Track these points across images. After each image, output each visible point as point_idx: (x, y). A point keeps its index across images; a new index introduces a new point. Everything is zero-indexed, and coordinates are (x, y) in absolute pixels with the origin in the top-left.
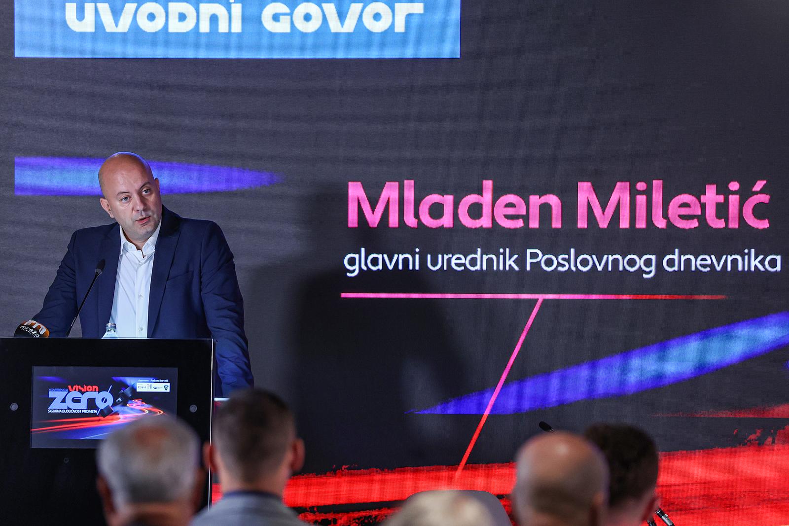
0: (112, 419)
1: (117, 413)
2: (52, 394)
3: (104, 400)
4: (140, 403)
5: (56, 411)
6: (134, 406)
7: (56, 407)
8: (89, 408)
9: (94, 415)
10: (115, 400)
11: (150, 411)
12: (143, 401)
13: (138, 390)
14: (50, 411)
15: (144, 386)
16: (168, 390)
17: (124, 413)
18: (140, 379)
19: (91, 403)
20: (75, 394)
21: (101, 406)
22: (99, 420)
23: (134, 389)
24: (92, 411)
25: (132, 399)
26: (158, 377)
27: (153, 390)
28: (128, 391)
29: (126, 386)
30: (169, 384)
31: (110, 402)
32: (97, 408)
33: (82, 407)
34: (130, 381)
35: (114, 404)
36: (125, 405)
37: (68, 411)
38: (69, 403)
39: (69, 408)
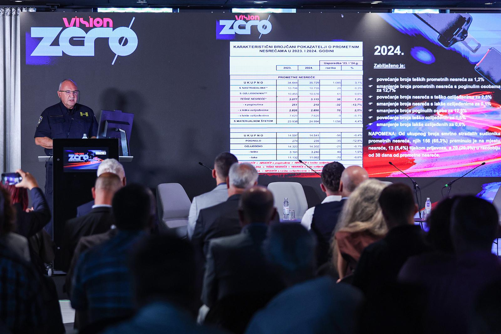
0: (89, 163)
1: (90, 161)
2: (70, 156)
3: (86, 157)
4: (97, 158)
5: (71, 161)
6: (95, 159)
7: (71, 160)
8: (81, 160)
9: (83, 162)
10: (89, 157)
11: (100, 161)
12: (98, 157)
13: (96, 154)
14: (69, 161)
15: (98, 153)
16: (106, 154)
17: (92, 161)
18: (97, 151)
19: (82, 158)
20: (77, 155)
21: (85, 159)
22: (85, 163)
23: (95, 154)
24: (82, 161)
25: (94, 157)
26: (102, 150)
27: (101, 154)
28: (93, 154)
29: (93, 153)
30: (106, 152)
31: (88, 158)
32: (84, 160)
33: (79, 159)
34: (94, 151)
35: (89, 158)
36: (92, 159)
37: (75, 161)
38: (75, 158)
39: (75, 160)
